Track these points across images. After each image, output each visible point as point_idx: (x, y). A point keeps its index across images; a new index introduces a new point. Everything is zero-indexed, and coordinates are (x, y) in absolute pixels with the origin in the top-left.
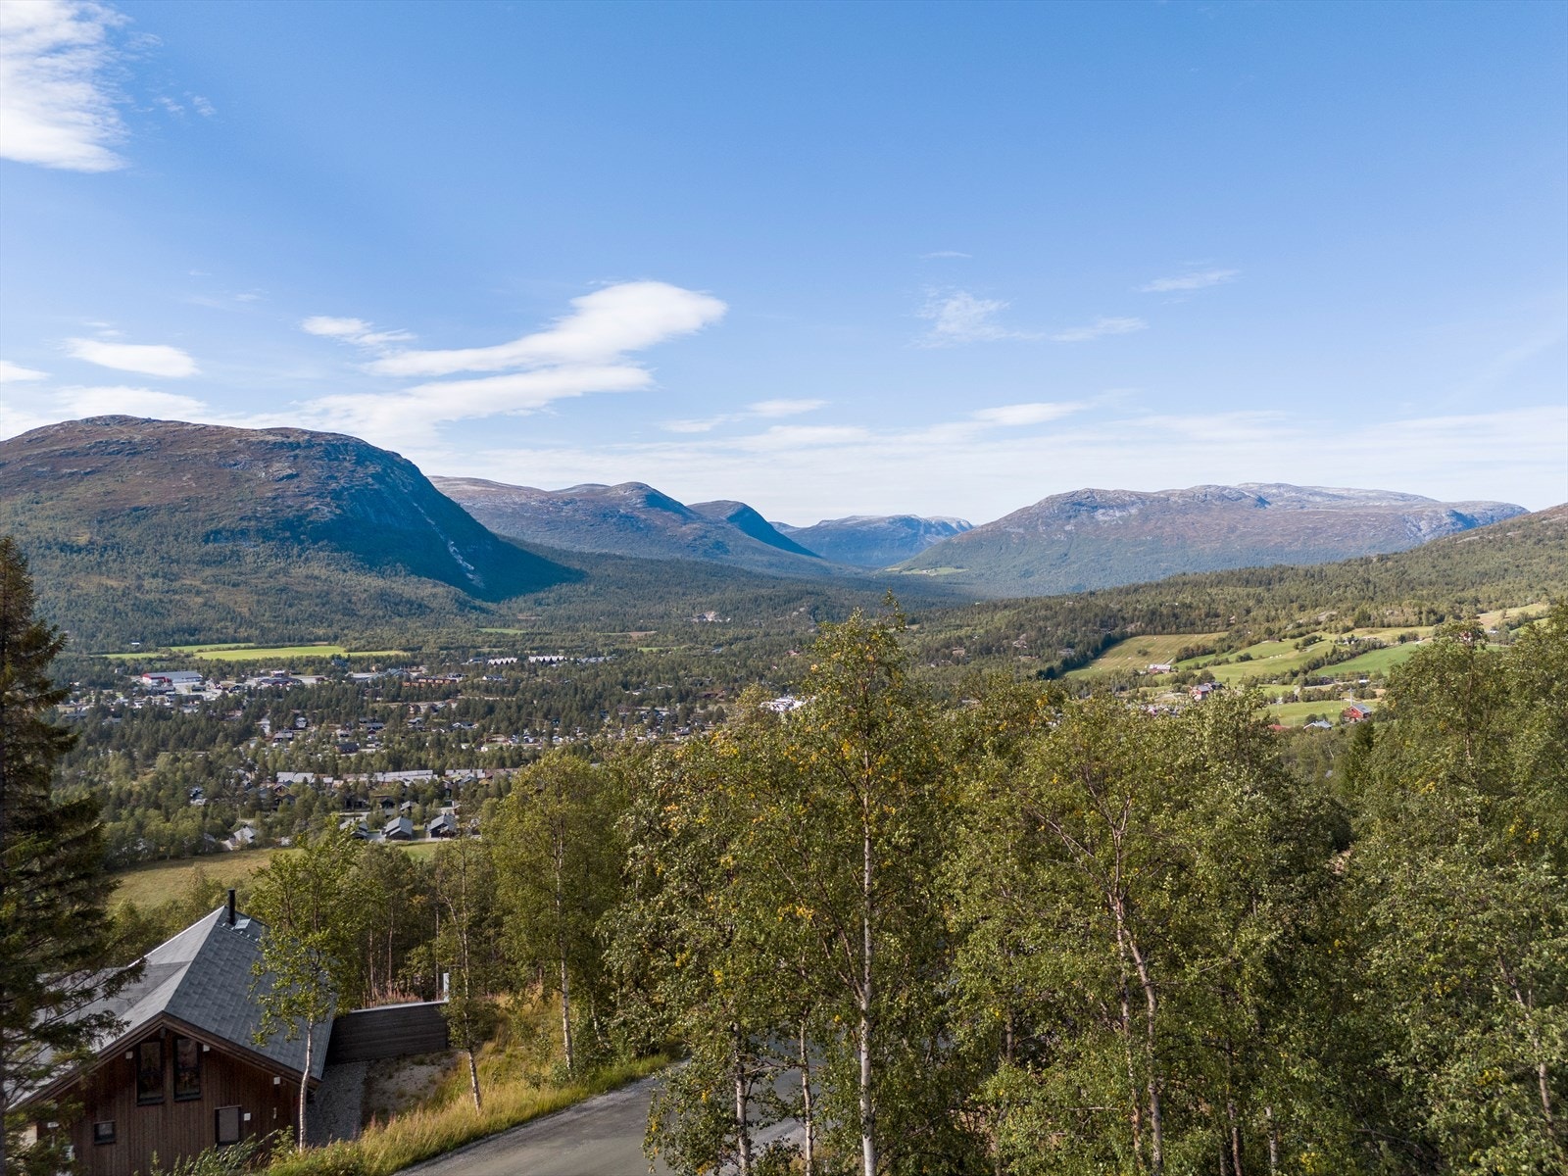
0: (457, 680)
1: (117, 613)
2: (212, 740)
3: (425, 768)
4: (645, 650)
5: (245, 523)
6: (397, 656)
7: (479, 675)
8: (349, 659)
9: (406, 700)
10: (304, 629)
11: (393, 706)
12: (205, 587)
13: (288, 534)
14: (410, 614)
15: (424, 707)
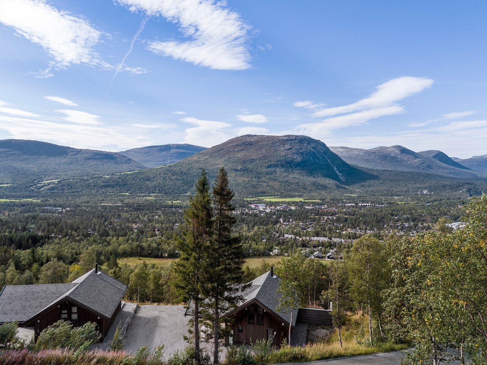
0: (336, 210)
1: (247, 187)
2: (268, 224)
3: (326, 237)
4: (400, 203)
5: (277, 163)
6: (318, 202)
7: (343, 209)
8: (304, 202)
9: (320, 215)
10: (292, 193)
11: (317, 217)
12: (267, 181)
13: (288, 165)
14: (322, 189)
15: (326, 218)
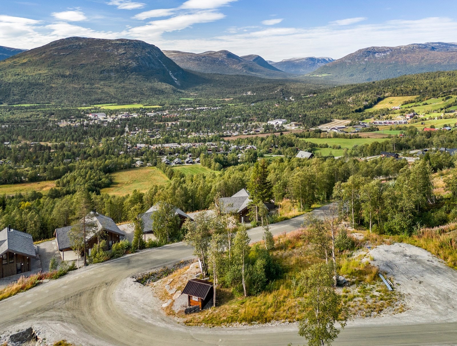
0: (178, 115)
2: (115, 134)
3: (175, 142)
5: (112, 68)
6: (159, 108)
7: (184, 114)
8: (145, 109)
10: (130, 99)
11: (161, 123)
12: (101, 87)
13: (124, 71)
15: (170, 124)
